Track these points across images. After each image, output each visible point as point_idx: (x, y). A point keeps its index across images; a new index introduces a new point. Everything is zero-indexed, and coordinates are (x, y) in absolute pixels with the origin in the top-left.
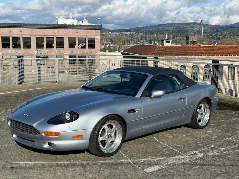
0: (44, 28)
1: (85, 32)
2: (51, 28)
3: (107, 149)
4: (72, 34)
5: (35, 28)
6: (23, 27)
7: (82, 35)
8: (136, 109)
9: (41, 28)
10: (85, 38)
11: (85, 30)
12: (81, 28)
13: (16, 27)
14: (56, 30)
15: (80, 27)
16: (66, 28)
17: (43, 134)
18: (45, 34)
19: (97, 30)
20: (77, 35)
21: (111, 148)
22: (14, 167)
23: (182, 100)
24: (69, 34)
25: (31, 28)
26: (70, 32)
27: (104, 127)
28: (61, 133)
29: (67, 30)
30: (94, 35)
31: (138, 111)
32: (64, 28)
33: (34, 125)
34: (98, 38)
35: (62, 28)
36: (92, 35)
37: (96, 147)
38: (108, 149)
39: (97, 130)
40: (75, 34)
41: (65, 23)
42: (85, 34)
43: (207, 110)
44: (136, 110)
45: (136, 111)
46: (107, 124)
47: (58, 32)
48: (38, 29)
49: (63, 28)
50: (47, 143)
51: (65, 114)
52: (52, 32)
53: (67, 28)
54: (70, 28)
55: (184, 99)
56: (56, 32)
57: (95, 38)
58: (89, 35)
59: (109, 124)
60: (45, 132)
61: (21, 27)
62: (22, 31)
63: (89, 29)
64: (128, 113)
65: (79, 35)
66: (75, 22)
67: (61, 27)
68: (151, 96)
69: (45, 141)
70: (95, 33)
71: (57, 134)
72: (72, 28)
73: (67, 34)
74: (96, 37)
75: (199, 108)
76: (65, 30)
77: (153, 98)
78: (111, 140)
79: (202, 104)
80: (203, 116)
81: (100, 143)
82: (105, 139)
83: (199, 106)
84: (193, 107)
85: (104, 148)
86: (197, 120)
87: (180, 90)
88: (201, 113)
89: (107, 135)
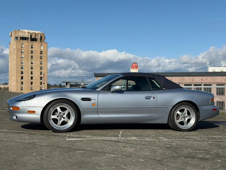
0: (192, 76)
2: (199, 76)
3: (59, 126)
4: (220, 81)
5: (184, 76)
6: (173, 76)
8: (91, 98)
9: (190, 76)
13: (167, 76)
14: (204, 78)
16: (214, 75)
17: (11, 108)
18: (193, 81)
21: (64, 126)
24: (217, 81)
25: (181, 76)
26: (219, 79)
27: (56, 108)
28: (20, 107)
29: (215, 77)
31: (93, 100)
32: (213, 75)
35: (210, 75)
38: (61, 127)
40: (224, 81)
43: (192, 114)
46: (60, 106)
47: (206, 79)
48: (187, 77)
49: (211, 75)
50: (15, 116)
52: (200, 79)
54: (218, 75)
56: (204, 79)
61: (171, 76)
62: (172, 79)
69: (13, 114)
71: (18, 108)
72: (220, 75)
73: (215, 81)
75: (179, 111)
76: (213, 77)
77: (113, 92)
78: (63, 120)
79: (185, 107)
80: (187, 119)
81: (52, 120)
82: (56, 118)
83: (180, 109)
84: (168, 107)
85: (56, 125)
86: (177, 122)
87: (152, 91)
88: (183, 116)
89: (59, 115)
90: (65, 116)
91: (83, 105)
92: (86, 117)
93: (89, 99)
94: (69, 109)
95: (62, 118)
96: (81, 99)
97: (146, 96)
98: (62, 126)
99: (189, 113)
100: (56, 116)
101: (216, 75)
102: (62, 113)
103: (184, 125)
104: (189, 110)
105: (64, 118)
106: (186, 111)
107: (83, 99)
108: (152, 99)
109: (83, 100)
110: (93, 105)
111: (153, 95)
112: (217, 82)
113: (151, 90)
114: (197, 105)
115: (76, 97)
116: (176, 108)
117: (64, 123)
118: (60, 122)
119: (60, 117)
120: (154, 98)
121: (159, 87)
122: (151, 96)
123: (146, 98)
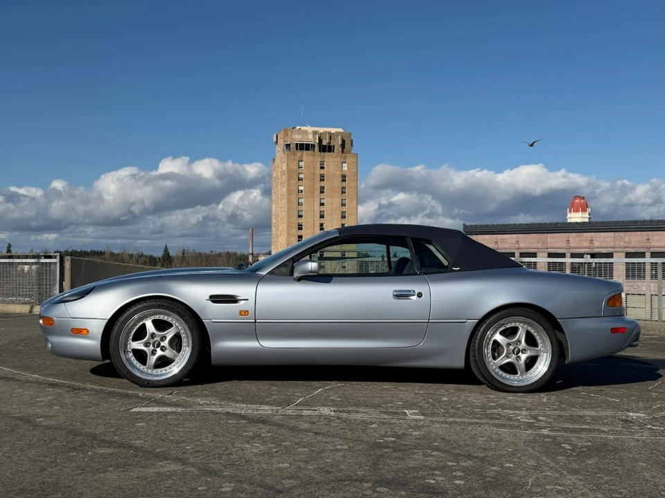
3: (150, 371)
17: (41, 321)
21: (164, 371)
23: (412, 297)
27: (144, 322)
28: (54, 319)
31: (242, 302)
38: (154, 372)
43: (543, 342)
45: (236, 301)
46: (153, 318)
55: (418, 297)
59: (157, 317)
64: (210, 301)
68: (292, 273)
69: (46, 337)
75: (500, 333)
77: (300, 279)
78: (159, 353)
79: (520, 322)
80: (523, 357)
81: (131, 354)
82: (142, 347)
83: (504, 328)
84: (465, 322)
85: (142, 367)
86: (494, 365)
87: (419, 275)
88: (512, 347)
89: (148, 339)
90: (165, 343)
91: (213, 314)
92: (225, 346)
93: (232, 299)
94: (178, 326)
95: (158, 349)
96: (208, 298)
97: (396, 291)
98: (159, 371)
99: (531, 341)
100: (142, 344)
102: (159, 336)
103: (516, 373)
104: (532, 331)
105: (163, 349)
106: (521, 335)
107: (215, 299)
108: (414, 298)
109: (213, 302)
110: (243, 313)
111: (417, 288)
113: (416, 274)
114: (557, 317)
115: (196, 294)
116: (490, 323)
117: (164, 362)
118: (152, 360)
119: (154, 346)
120: (420, 295)
121: (446, 263)
122: (410, 291)
123: (396, 295)
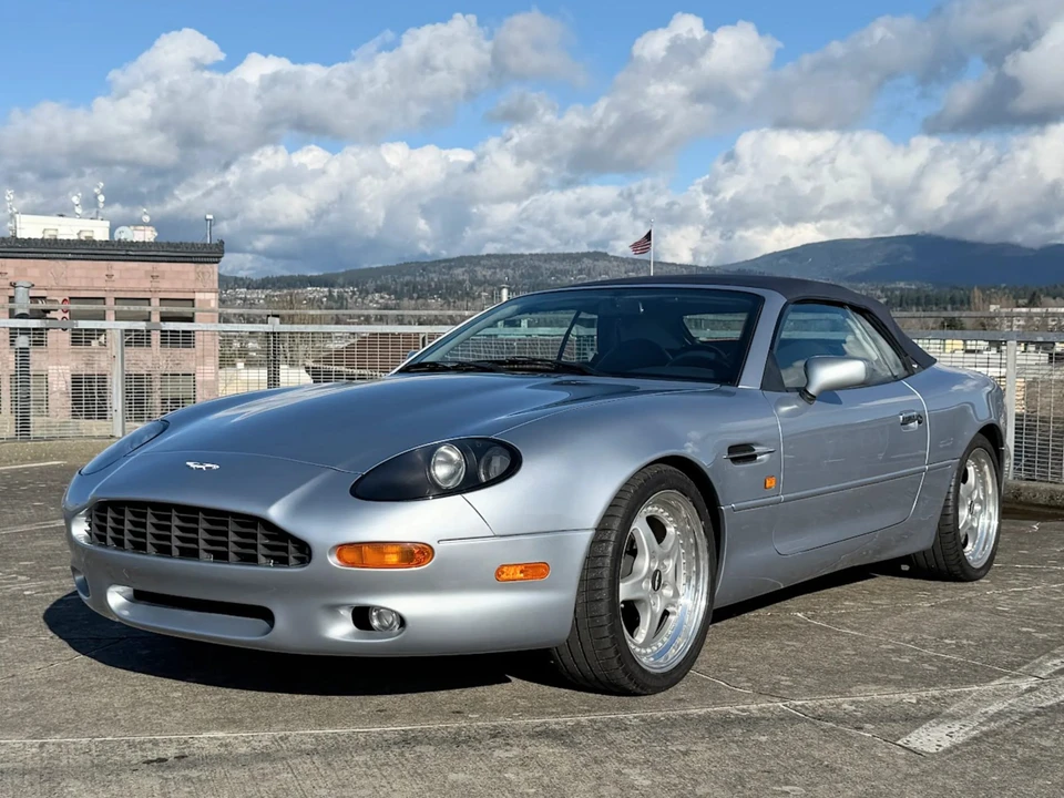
1: (146, 272)
4: (84, 283)
7: (132, 284)
8: (758, 445)
10: (149, 299)
11: (148, 266)
12: (129, 258)
14: (10, 265)
15: (123, 253)
16: (57, 256)
19: (201, 266)
20: (110, 284)
22: (161, 760)
23: (912, 425)
24: (73, 283)
26: (78, 272)
27: (634, 526)
28: (436, 546)
29: (60, 262)
30: (192, 287)
31: (764, 457)
32: (51, 255)
33: (276, 513)
34: (209, 300)
35: (40, 255)
36: (179, 285)
37: (607, 634)
39: (613, 538)
40: (100, 283)
41: (53, 233)
42: (147, 284)
44: (758, 449)
45: (755, 456)
46: (645, 513)
47: (22, 272)
49: (45, 256)
50: (347, 614)
51: (430, 453)
53: (63, 256)
54: (76, 256)
55: (919, 423)
56: (11, 272)
57: (193, 300)
58: (164, 285)
59: (650, 511)
60: (341, 549)
63: (165, 259)
64: (728, 461)
65: (118, 285)
66: (100, 232)
67: (32, 250)
68: (805, 387)
70: (192, 276)
71: (415, 554)
72: (86, 257)
73: (63, 283)
74: (198, 296)
76: (53, 262)
77: (814, 399)
82: (641, 593)
84: (950, 465)
85: (633, 645)
88: (969, 503)
90: (669, 575)
91: (735, 489)
94: (676, 527)
96: (727, 453)
100: (640, 586)
101: (66, 256)
102: (661, 557)
107: (734, 454)
109: (734, 460)
110: (768, 483)
112: (70, 284)
120: (920, 419)
